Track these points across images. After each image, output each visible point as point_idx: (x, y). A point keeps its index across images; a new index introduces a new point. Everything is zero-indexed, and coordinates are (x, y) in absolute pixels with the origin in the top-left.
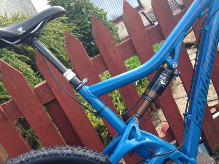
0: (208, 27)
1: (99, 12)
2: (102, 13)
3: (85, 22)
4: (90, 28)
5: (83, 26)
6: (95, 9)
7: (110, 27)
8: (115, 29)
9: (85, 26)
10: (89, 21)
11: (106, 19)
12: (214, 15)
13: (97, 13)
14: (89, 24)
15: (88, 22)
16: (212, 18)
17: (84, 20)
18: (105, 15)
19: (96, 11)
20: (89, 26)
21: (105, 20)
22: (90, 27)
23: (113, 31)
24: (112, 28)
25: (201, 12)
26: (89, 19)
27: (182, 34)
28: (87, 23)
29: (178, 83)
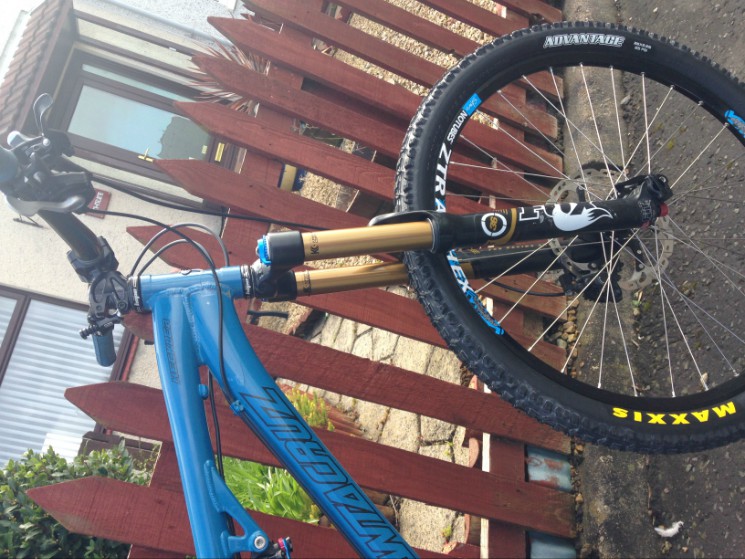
0: (237, 401)
1: (27, 469)
2: (38, 465)
3: (15, 535)
4: (45, 536)
5: (18, 550)
6: (10, 473)
7: (95, 472)
8: (115, 461)
9: (22, 546)
10: (23, 523)
11: (65, 467)
12: (226, 369)
13: (25, 480)
14: (30, 529)
15: (22, 526)
16: (228, 379)
17: (6, 534)
18: (52, 457)
19: (16, 475)
20: (35, 533)
21: (65, 473)
22: (41, 532)
23: (114, 470)
24: (105, 466)
25: (197, 389)
26: (19, 517)
27: (205, 468)
28: (24, 533)
29: (378, 432)
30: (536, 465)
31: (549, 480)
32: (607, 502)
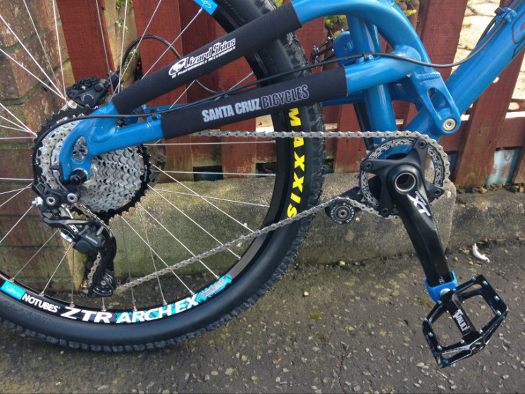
30: (505, 157)
31: (494, 167)
32: (490, 209)
